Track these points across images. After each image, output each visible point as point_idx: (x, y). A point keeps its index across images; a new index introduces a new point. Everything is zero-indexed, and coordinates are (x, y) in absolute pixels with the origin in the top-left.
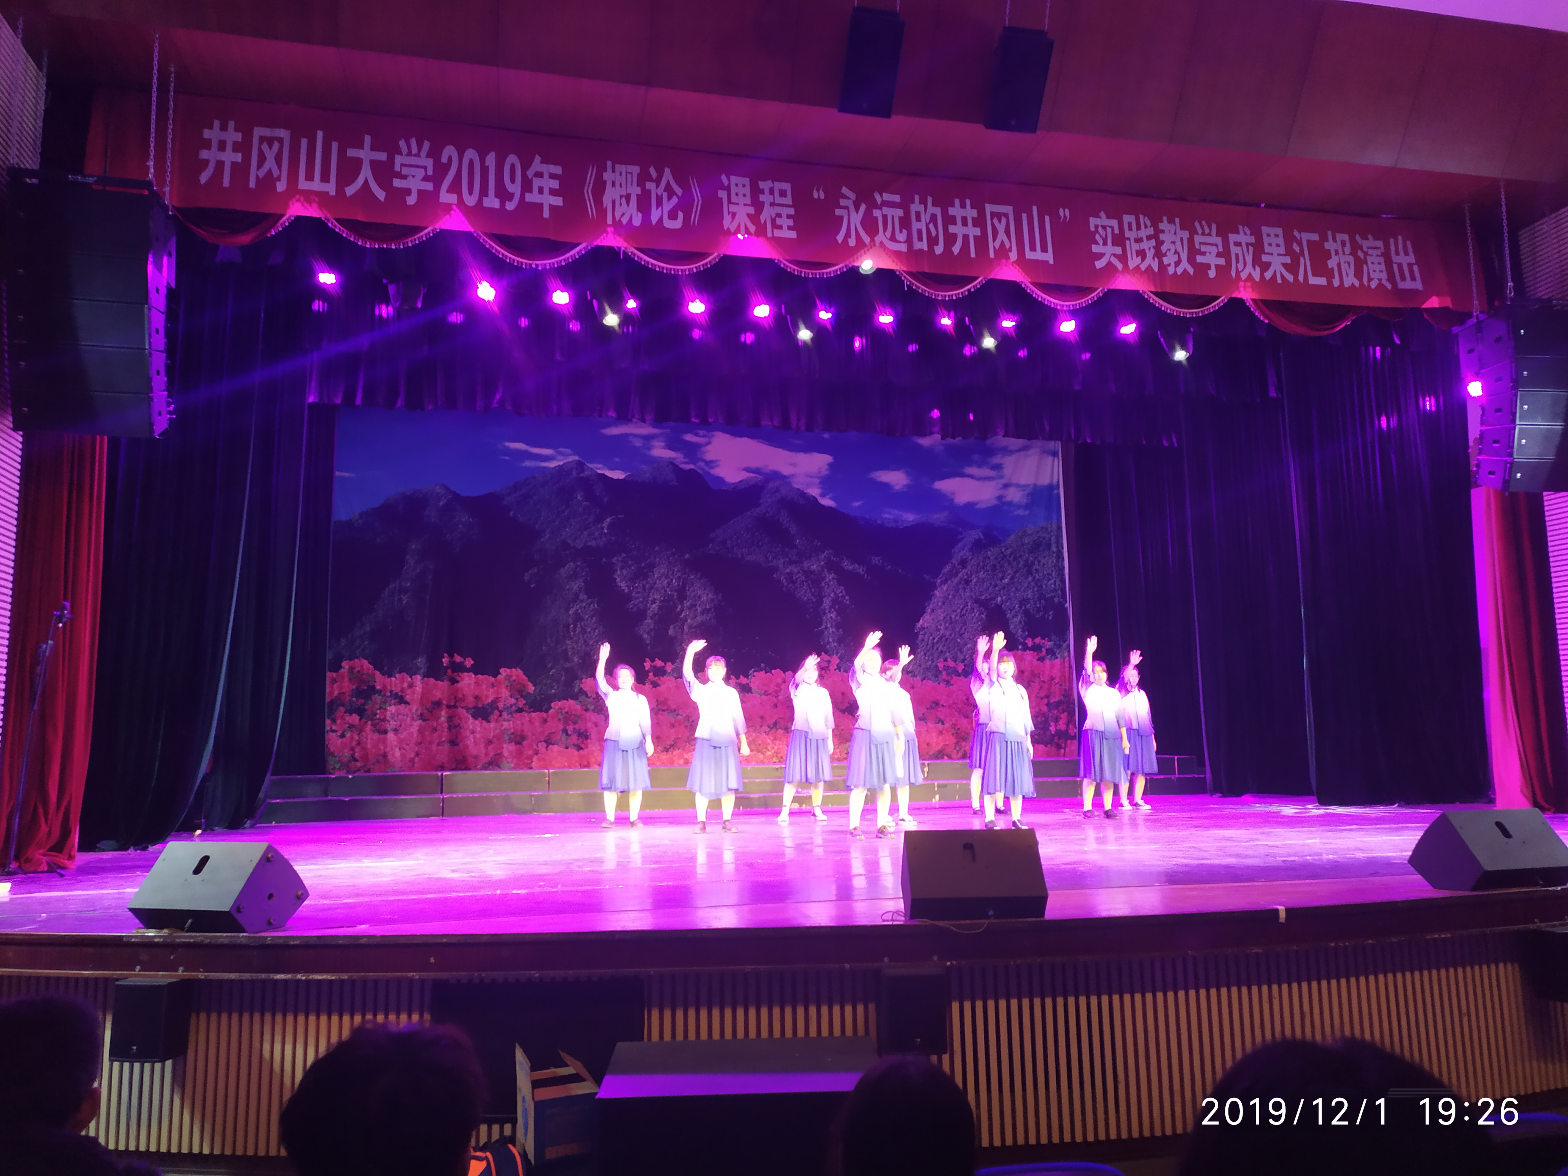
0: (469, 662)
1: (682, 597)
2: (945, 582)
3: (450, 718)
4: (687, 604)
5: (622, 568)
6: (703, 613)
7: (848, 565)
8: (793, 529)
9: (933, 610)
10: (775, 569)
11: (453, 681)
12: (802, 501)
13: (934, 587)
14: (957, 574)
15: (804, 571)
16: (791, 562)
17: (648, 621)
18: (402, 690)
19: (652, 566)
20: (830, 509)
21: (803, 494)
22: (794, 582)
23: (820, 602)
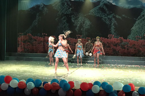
0: (46, 34)
1: (84, 23)
2: (139, 20)
3: (43, 44)
4: (85, 24)
5: (73, 18)
6: (88, 26)
7: (117, 17)
8: (106, 10)
9: (135, 26)
10: (102, 18)
11: (44, 38)
12: (108, 4)
13: (136, 21)
14: (141, 18)
15: (108, 18)
16: (106, 16)
17: (77, 27)
18: (36, 39)
19: (78, 17)
20: (114, 5)
21: (109, 2)
22: (106, 20)
23: (111, 24)
